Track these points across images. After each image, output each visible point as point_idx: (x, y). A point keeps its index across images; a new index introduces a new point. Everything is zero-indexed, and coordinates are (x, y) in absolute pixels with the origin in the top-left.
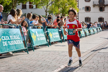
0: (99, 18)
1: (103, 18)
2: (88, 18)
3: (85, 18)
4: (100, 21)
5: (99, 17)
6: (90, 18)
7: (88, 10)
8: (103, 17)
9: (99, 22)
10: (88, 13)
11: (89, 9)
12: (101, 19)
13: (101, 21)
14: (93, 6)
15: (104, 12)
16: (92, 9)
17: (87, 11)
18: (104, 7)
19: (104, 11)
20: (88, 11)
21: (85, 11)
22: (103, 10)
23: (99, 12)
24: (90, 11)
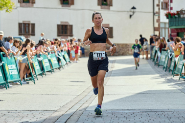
0: (58, 26)
1: (71, 26)
2: (29, 24)
3: (20, 24)
4: (62, 33)
5: (59, 23)
6: (33, 25)
7: (29, 2)
8: (71, 24)
9: (58, 36)
10: (29, 9)
12: (64, 30)
13: (66, 33)
15: (72, 7)
17: (24, 4)
19: (73, 4)
20: (28, 4)
21: (19, 5)
22: (70, 2)
23: (60, 6)
24: (34, 5)
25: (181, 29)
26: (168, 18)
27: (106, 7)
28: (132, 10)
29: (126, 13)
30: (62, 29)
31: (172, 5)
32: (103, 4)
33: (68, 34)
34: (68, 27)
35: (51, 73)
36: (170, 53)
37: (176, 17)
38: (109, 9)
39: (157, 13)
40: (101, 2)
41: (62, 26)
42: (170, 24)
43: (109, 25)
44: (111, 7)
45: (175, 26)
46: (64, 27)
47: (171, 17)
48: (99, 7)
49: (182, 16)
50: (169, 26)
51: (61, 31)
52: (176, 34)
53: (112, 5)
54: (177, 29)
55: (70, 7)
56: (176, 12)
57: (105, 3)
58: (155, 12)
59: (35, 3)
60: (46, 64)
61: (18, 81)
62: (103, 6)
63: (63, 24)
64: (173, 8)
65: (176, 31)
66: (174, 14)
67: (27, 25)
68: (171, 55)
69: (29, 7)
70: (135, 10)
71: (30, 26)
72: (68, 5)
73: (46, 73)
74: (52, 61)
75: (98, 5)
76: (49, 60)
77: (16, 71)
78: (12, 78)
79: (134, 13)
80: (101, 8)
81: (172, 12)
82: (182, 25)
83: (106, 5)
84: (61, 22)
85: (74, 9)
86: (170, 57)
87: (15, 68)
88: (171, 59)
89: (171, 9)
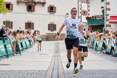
0: (26, 23)
1: (33, 23)
2: (9, 22)
3: (4, 22)
5: (26, 22)
6: (12, 22)
7: (9, 10)
8: (33, 22)
9: (26, 29)
10: (9, 13)
11: (11, 6)
13: (30, 27)
14: (16, 3)
15: (34, 13)
16: (15, 7)
18: (34, 5)
19: (34, 11)
23: (27, 12)
24: (12, 11)
25: (94, 26)
26: (87, 19)
27: (52, 13)
28: (67, 15)
29: (63, 16)
30: (28, 25)
31: (89, 12)
32: (51, 12)
33: (32, 28)
34: (32, 24)
35: (26, 49)
36: (92, 39)
37: (91, 19)
38: (54, 14)
39: (80, 17)
40: (50, 10)
41: (28, 23)
42: (88, 23)
43: (54, 23)
44: (55, 13)
45: (91, 24)
46: (29, 24)
47: (89, 19)
48: (49, 13)
49: (98, 19)
50: (88, 24)
51: (27, 26)
52: (91, 28)
53: (56, 12)
54: (92, 26)
55: (32, 13)
56: (91, 17)
57: (52, 11)
58: (79, 16)
59: (13, 10)
60: (24, 45)
61: (12, 54)
62: (51, 13)
63: (28, 22)
64: (90, 14)
65: (91, 27)
66: (91, 18)
67: (8, 23)
68: (93, 40)
69: (10, 12)
70: (68, 15)
71: (10, 23)
72: (31, 12)
73: (24, 49)
74: (26, 43)
75: (48, 12)
76: (25, 42)
77: (11, 48)
78: (9, 52)
79: (68, 16)
80: (50, 14)
81: (89, 16)
82: (95, 23)
83: (52, 12)
84: (27, 21)
85: (35, 14)
86: (93, 41)
87: (11, 46)
88: (93, 42)
89: (89, 14)
